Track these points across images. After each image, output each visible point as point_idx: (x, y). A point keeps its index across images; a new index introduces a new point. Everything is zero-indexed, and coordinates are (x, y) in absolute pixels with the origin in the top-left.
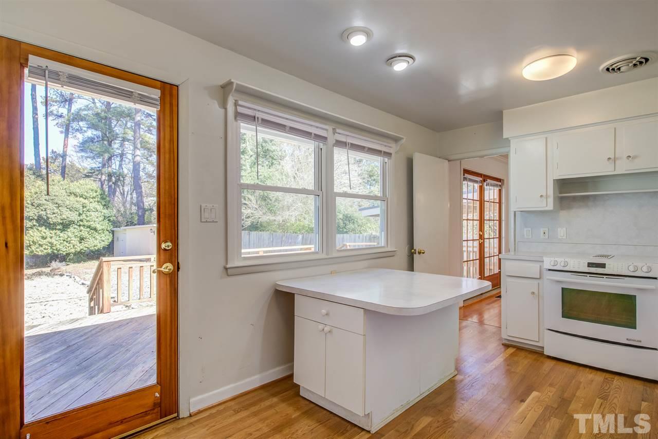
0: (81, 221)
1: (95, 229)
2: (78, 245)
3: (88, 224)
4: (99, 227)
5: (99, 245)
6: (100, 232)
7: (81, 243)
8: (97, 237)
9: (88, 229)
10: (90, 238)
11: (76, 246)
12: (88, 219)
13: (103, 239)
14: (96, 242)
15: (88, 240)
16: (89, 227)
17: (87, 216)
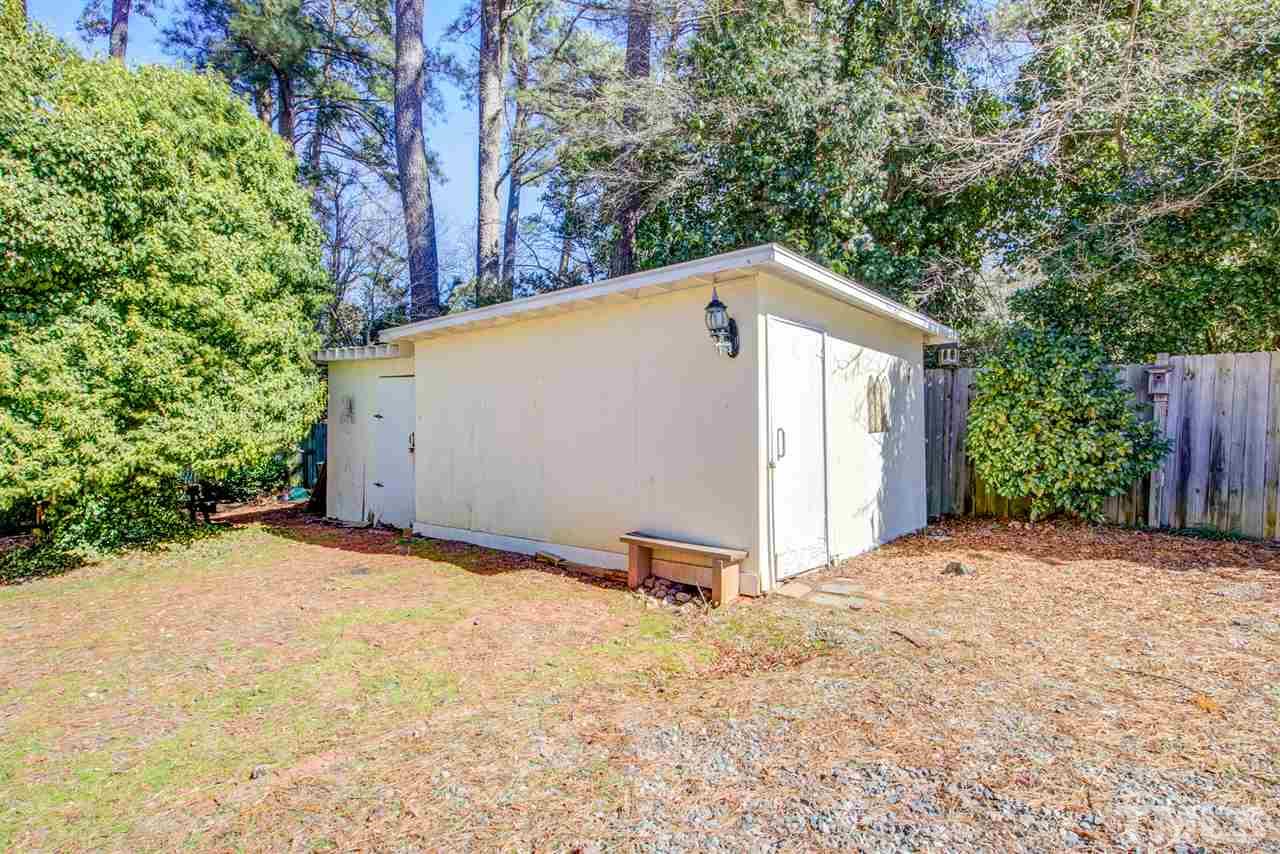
0: (139, 272)
1: (228, 343)
2: (111, 438)
3: (186, 296)
4: (253, 328)
5: (250, 440)
6: (257, 359)
7: (127, 424)
8: (242, 390)
9: (185, 339)
10: (198, 395)
11: (87, 448)
12: (181, 261)
13: (278, 403)
14: (233, 425)
15: (179, 405)
16: (191, 321)
17: (174, 245)
